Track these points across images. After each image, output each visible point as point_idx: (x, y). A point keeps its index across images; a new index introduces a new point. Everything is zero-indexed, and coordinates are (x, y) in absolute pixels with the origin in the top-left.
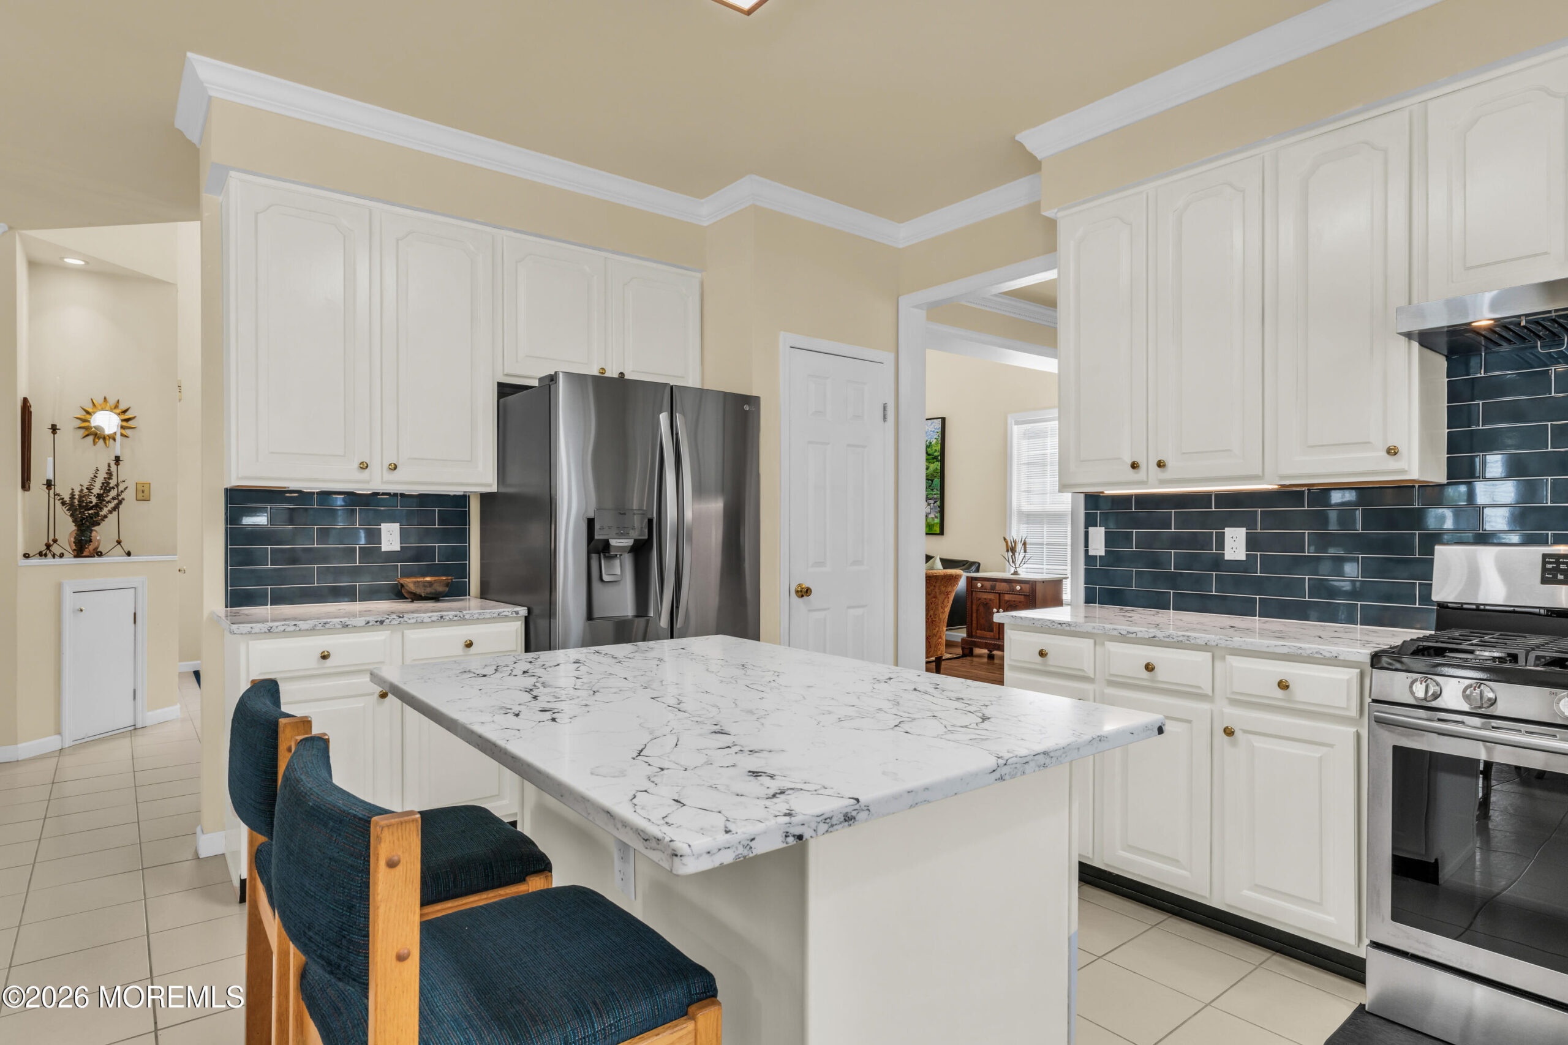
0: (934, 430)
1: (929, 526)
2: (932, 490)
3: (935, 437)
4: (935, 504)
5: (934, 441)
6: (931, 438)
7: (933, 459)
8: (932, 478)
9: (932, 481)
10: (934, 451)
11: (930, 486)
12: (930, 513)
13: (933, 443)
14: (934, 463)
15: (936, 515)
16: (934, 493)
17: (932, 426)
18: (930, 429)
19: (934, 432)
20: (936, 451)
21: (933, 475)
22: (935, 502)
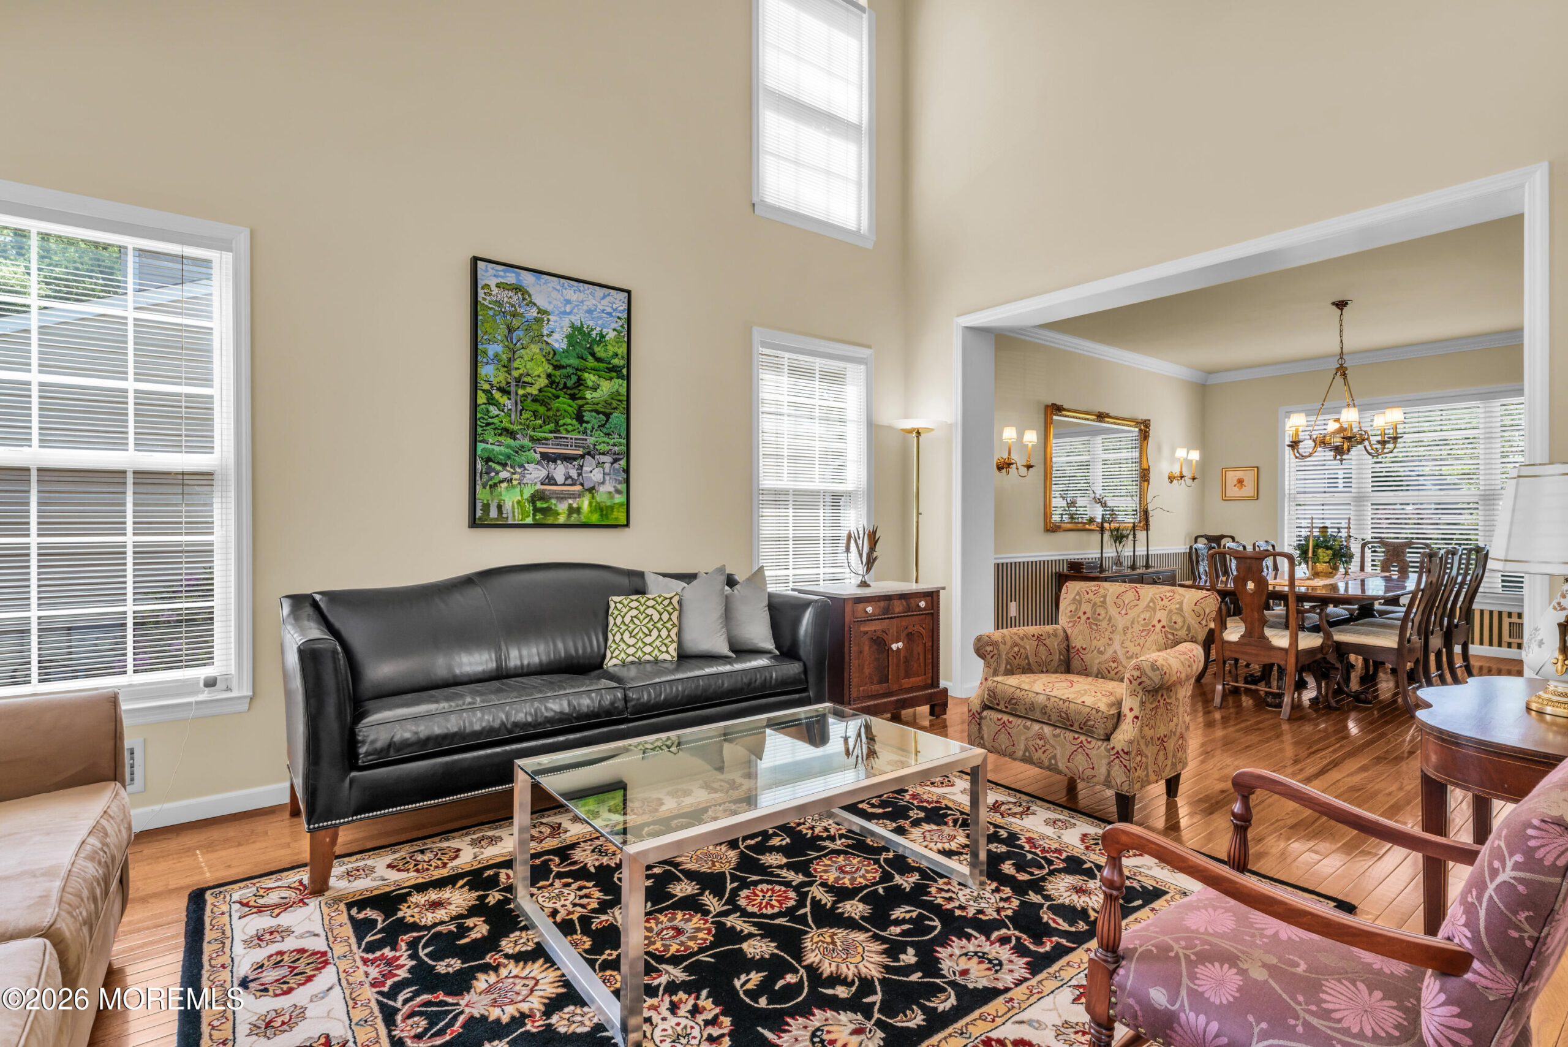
0: (609, 310)
1: (601, 510)
2: (608, 434)
3: (614, 325)
4: (616, 466)
5: (611, 335)
6: (603, 326)
7: (610, 370)
8: (607, 411)
9: (608, 416)
10: (611, 354)
11: (603, 426)
12: (603, 483)
13: (607, 338)
14: (611, 379)
15: (619, 487)
16: (612, 442)
17: (605, 302)
18: (600, 307)
19: (610, 314)
20: (616, 355)
21: (610, 404)
22: (615, 461)
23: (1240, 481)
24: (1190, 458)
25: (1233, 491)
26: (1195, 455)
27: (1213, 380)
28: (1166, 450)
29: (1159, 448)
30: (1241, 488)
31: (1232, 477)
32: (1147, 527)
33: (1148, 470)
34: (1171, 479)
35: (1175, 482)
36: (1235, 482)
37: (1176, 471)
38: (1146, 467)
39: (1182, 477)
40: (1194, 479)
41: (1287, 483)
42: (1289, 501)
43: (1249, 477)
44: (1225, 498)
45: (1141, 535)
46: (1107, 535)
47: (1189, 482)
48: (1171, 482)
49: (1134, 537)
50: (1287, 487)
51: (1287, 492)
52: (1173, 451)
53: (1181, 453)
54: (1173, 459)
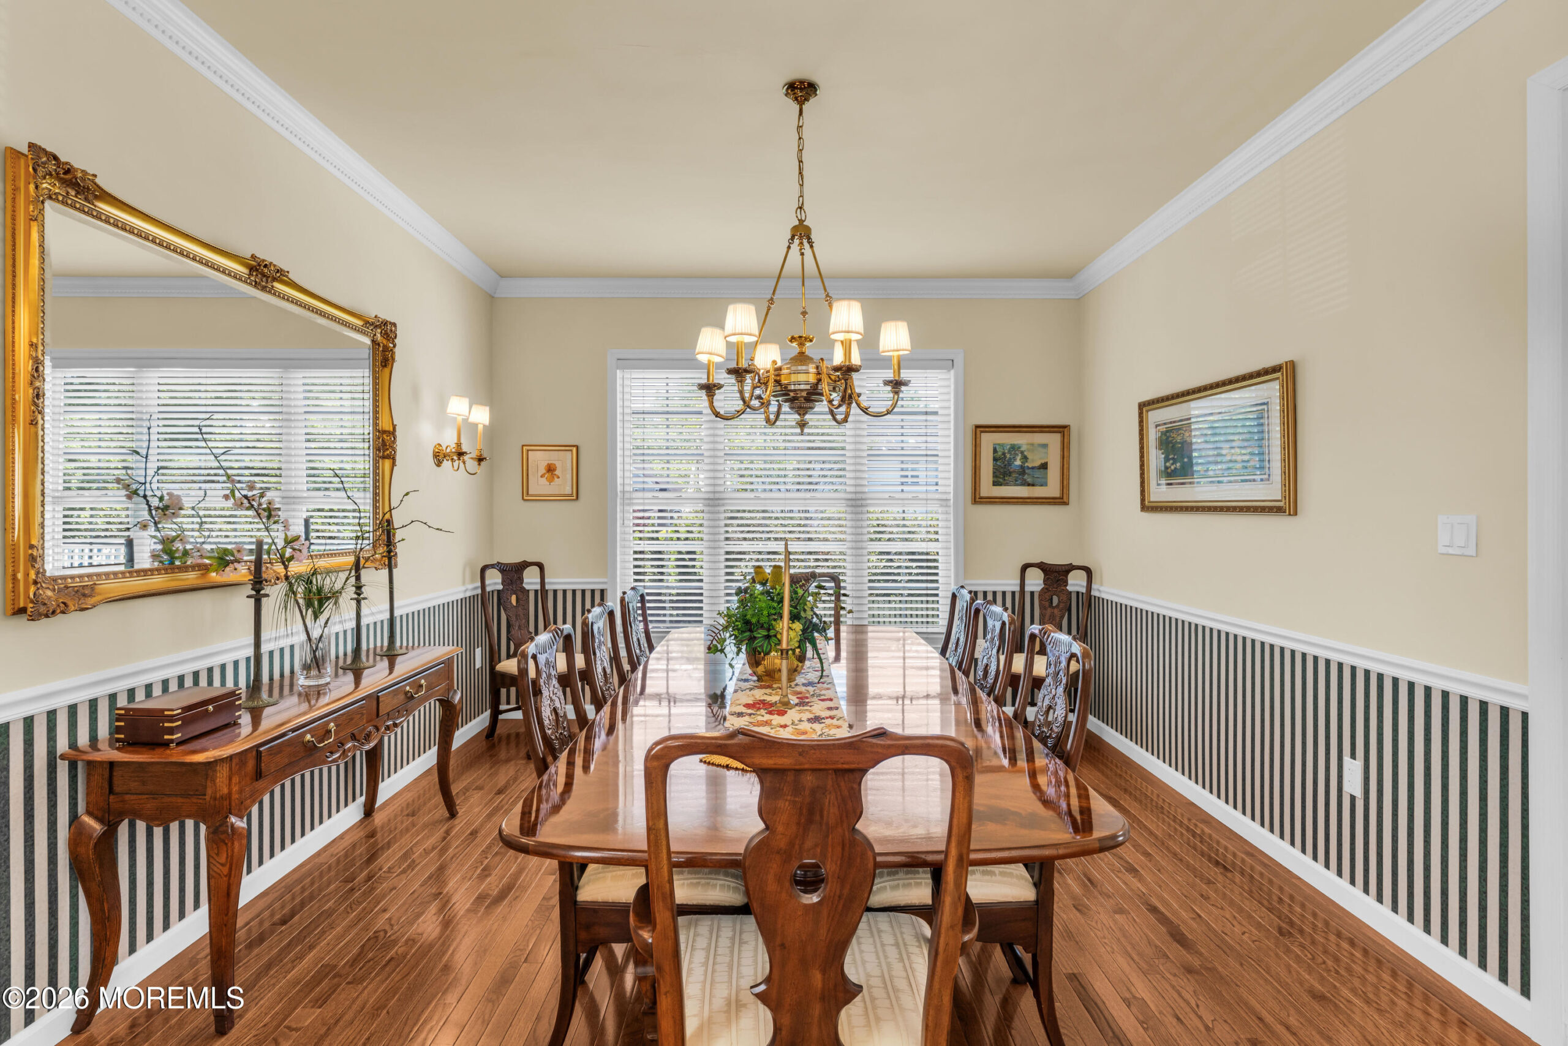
23: (551, 469)
24: (472, 419)
25: (539, 485)
26: (481, 416)
27: (511, 289)
28: (428, 400)
29: (415, 393)
30: (551, 480)
31: (539, 460)
32: (390, 561)
33: (393, 433)
34: (439, 457)
35: (447, 464)
36: (542, 470)
37: (449, 441)
38: (388, 427)
39: (460, 454)
40: (480, 460)
41: (619, 474)
42: (623, 505)
43: (564, 462)
44: (526, 494)
45: (374, 579)
46: (275, 593)
47: (471, 465)
48: (439, 464)
49: (359, 588)
50: (619, 481)
51: (619, 488)
52: (443, 404)
53: (458, 406)
54: (441, 416)
